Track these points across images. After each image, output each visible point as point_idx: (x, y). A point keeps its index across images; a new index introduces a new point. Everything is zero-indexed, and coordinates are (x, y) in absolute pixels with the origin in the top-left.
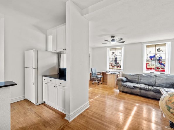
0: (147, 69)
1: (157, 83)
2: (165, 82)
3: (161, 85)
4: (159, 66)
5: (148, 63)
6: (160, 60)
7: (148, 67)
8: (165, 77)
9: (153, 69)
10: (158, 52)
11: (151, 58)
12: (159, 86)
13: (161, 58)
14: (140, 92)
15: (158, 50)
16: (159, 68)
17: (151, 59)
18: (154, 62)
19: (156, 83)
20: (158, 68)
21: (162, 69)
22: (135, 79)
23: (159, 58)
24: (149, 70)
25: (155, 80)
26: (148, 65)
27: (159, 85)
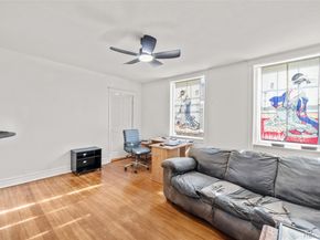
0: (264, 133)
1: (280, 184)
2: (306, 184)
3: (292, 195)
4: (300, 126)
5: (266, 116)
6: (300, 107)
7: (267, 129)
8: (307, 166)
9: (282, 133)
10: (296, 86)
11: (275, 101)
12: (283, 196)
13: (306, 101)
14: (213, 214)
15: (293, 79)
16: (300, 133)
17: (275, 106)
18: (282, 114)
19: (277, 186)
20: (294, 132)
21: (309, 136)
22: (215, 165)
23: (300, 101)
24: (270, 137)
25: (273, 172)
26: (266, 123)
27: (285, 192)
